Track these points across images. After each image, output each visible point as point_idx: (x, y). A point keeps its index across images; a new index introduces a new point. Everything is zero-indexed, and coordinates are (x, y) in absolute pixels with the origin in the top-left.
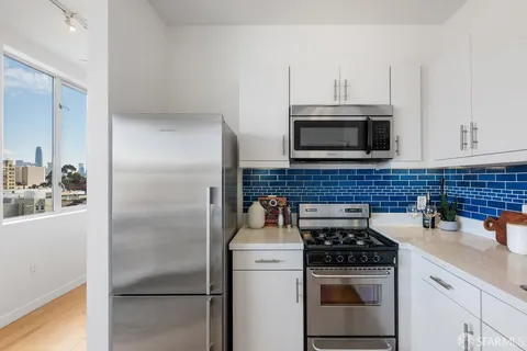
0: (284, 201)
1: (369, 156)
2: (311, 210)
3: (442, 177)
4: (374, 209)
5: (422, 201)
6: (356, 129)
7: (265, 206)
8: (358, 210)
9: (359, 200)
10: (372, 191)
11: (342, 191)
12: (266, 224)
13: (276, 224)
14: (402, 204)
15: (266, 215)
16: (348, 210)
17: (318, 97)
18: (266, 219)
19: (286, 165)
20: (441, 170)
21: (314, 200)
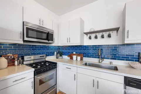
0: (16, 56)
1: (49, 42)
2: (29, 58)
4: (47, 55)
5: (55, 53)
6: (46, 34)
7: (7, 59)
8: (43, 56)
9: (42, 54)
10: (46, 51)
12: (8, 66)
13: (14, 65)
14: (52, 54)
15: (8, 62)
16: (41, 57)
18: (8, 64)
20: (58, 46)
21: (29, 55)
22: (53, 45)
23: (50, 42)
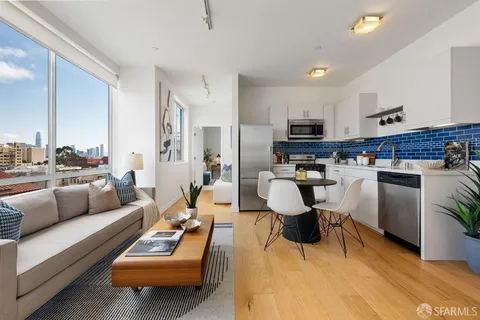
1: (316, 137)
3: (342, 145)
4: (317, 157)
5: (335, 154)
8: (311, 157)
9: (311, 153)
10: (316, 150)
11: (305, 150)
12: (277, 162)
13: (281, 163)
14: (327, 155)
16: (307, 157)
17: (298, 116)
19: (287, 140)
22: (324, 140)
23: (318, 136)
